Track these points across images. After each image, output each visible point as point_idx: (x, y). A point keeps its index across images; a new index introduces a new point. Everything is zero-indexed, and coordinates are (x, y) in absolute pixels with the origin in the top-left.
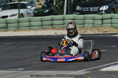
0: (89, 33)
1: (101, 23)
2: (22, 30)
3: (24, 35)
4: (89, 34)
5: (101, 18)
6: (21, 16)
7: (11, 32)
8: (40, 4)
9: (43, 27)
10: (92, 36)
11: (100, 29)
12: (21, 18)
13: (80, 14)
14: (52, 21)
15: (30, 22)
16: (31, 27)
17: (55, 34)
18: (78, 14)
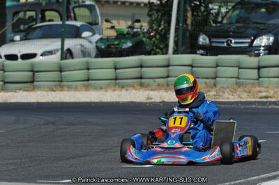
0: (228, 98)
1: (256, 76)
2: (70, 88)
3: (72, 100)
4: (227, 100)
5: (256, 65)
6: (68, 54)
7: (43, 92)
8: (113, 27)
9: (118, 81)
10: (235, 106)
11: (253, 89)
12: (66, 59)
13: (207, 55)
14: (139, 69)
15: (88, 69)
16: (90, 82)
17: (148, 99)
18: (202, 55)
